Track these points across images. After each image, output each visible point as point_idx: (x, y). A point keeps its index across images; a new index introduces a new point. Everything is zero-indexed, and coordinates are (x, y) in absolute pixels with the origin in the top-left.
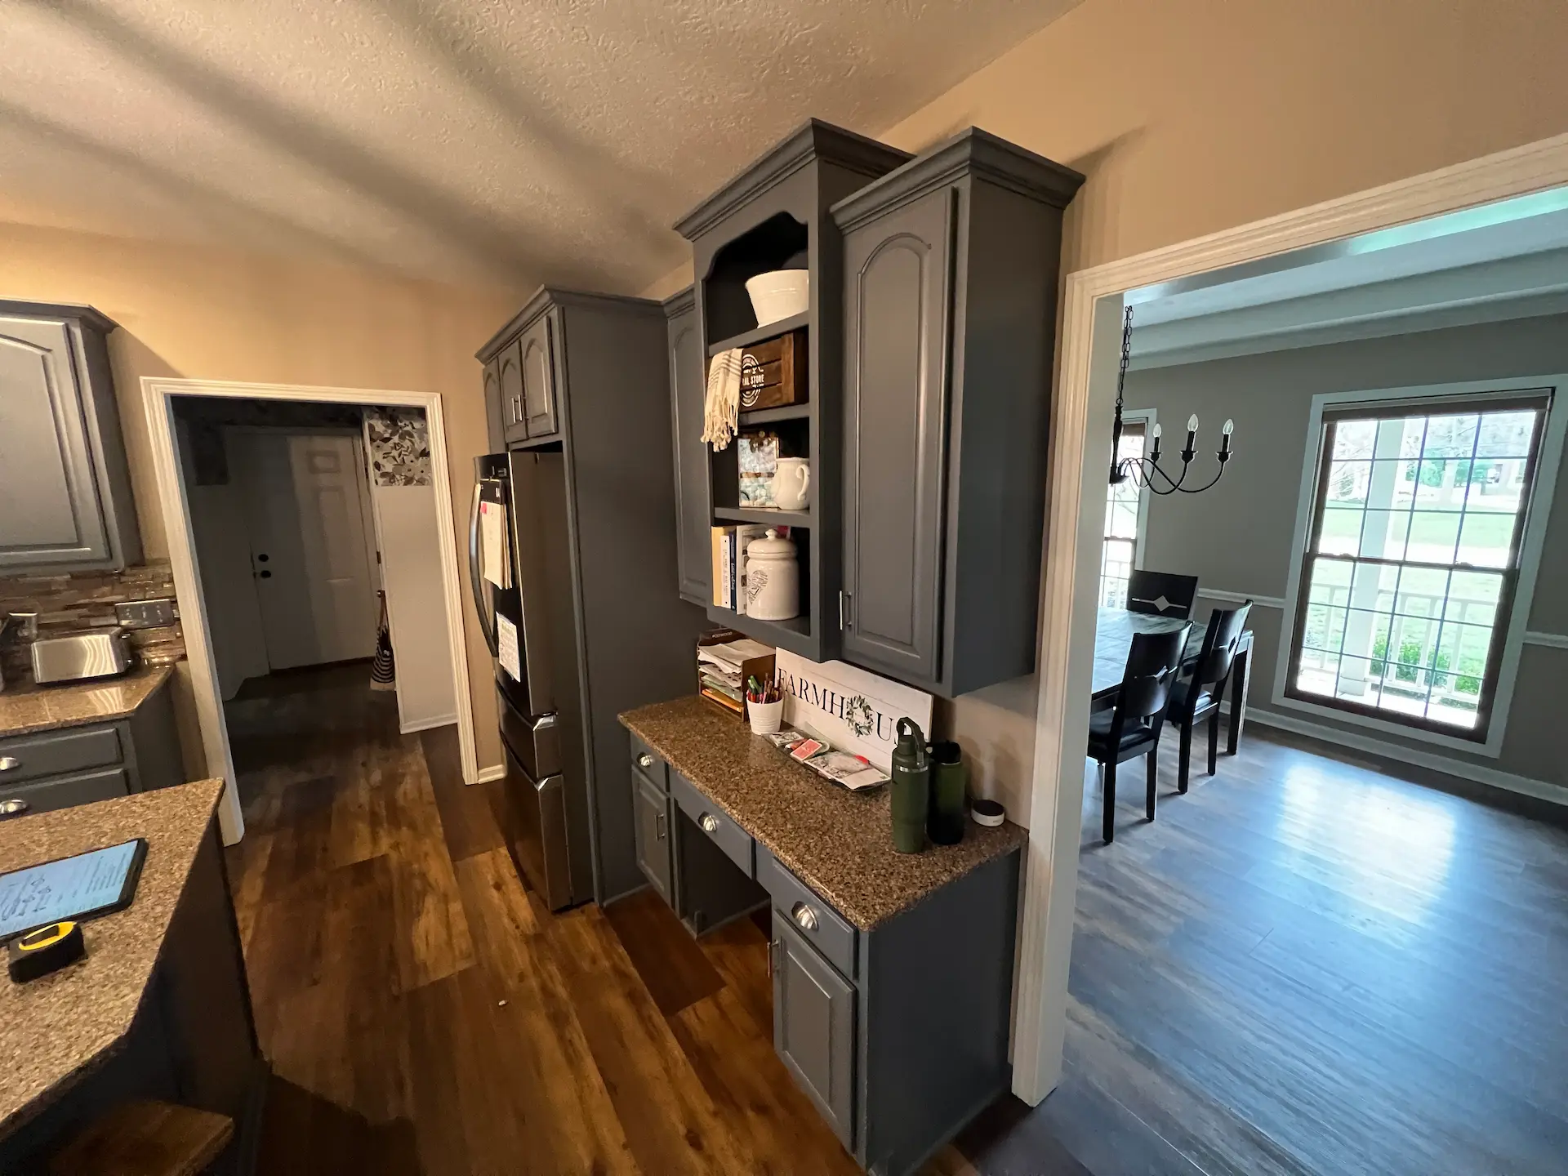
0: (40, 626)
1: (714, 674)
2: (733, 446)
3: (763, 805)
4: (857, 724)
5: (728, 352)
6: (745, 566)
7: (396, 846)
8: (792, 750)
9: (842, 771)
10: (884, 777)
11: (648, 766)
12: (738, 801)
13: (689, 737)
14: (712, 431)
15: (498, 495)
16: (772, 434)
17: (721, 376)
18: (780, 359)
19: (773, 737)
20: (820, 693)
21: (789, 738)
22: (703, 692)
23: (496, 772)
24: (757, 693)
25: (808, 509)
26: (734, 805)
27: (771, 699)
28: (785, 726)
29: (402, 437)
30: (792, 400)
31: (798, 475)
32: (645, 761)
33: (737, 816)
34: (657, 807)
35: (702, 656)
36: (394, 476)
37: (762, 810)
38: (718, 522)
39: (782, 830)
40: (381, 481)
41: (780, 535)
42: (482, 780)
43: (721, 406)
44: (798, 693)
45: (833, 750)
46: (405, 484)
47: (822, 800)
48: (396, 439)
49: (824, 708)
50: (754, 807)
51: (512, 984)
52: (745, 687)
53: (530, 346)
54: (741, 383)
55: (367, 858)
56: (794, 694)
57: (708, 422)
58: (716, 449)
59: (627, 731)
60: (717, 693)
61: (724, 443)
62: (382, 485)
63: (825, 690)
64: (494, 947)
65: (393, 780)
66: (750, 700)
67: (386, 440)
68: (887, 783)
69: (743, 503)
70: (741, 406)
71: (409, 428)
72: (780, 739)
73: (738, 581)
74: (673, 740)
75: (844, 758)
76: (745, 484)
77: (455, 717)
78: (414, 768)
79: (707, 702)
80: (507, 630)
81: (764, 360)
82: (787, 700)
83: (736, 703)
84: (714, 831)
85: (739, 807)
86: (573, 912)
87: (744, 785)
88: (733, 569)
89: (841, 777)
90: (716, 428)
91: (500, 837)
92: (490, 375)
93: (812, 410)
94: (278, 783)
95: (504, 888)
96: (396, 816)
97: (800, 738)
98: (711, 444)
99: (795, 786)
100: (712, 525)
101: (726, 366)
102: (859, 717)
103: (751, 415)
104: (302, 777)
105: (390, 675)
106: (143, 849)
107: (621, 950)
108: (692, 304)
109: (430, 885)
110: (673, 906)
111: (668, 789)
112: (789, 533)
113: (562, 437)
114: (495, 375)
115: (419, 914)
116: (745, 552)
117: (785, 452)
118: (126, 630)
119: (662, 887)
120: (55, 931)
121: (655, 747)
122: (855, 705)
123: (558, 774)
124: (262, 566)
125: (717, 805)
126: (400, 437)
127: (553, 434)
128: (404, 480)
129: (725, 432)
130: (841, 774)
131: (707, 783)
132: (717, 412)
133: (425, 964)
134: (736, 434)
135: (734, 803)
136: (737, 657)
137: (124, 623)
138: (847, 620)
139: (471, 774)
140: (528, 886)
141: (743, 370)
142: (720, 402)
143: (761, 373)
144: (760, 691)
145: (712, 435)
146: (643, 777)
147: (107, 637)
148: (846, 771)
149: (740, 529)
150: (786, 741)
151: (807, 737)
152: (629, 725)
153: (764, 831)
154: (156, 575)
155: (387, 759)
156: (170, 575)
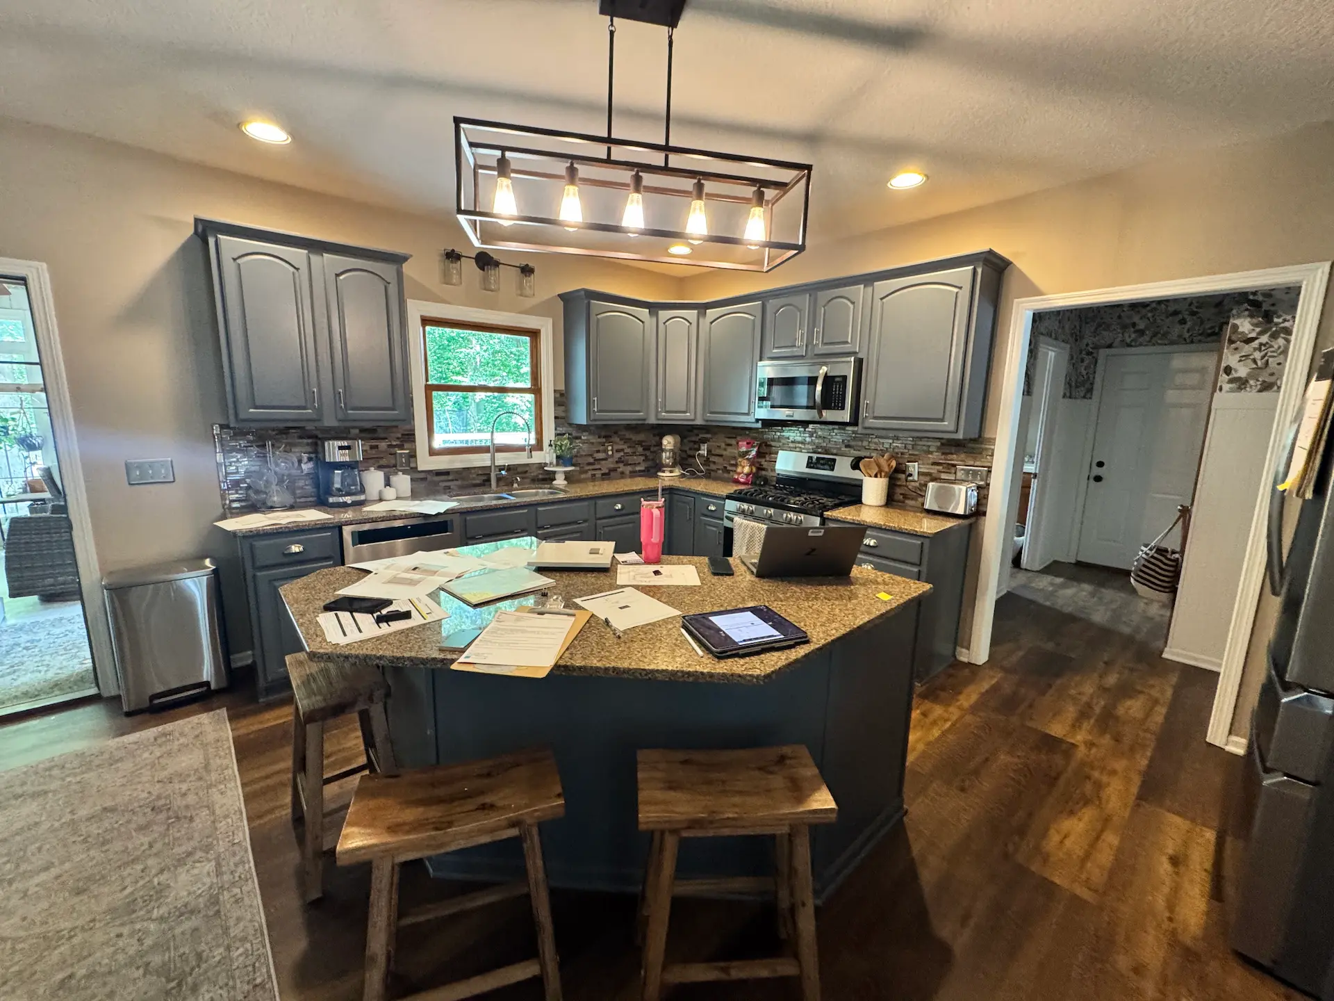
0: (919, 473)
7: (1089, 745)
23: (1236, 746)
29: (1274, 336)
36: (1243, 382)
40: (1226, 387)
42: (1228, 748)
46: (1260, 391)
48: (1263, 338)
55: (1060, 736)
62: (1228, 392)
64: (1126, 908)
65: (1126, 690)
67: (1249, 341)
77: (1220, 665)
78: (1155, 693)
91: (1215, 820)
94: (1030, 639)
95: (1182, 867)
96: (1105, 720)
104: (1049, 646)
109: (1099, 798)
115: (1072, 813)
124: (1097, 471)
126: (1271, 336)
128: (1259, 387)
133: (1048, 856)
139: (1216, 735)
154: (986, 449)
155: (1132, 670)
156: (993, 450)
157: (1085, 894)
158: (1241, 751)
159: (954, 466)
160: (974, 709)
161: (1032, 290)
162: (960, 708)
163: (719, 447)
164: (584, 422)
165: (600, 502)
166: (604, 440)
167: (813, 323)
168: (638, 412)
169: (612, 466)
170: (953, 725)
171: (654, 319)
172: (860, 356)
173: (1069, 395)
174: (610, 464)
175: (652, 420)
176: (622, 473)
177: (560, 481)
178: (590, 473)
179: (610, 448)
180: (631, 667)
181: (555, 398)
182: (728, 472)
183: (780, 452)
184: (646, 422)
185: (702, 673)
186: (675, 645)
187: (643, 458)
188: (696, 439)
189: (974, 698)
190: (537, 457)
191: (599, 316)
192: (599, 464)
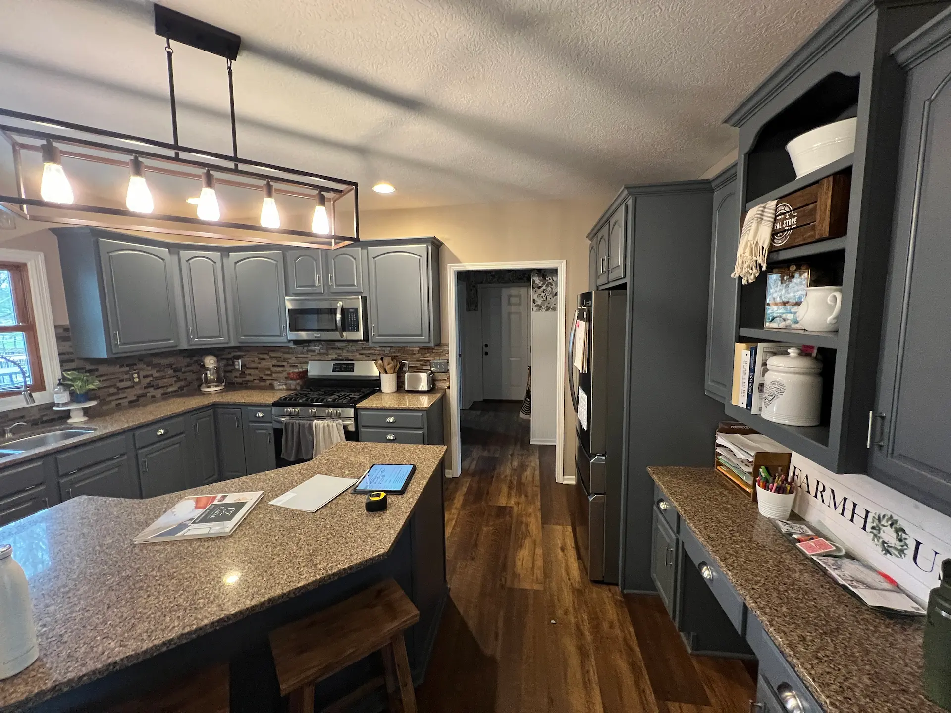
0: (409, 367)
1: (728, 456)
2: (762, 279)
3: (759, 579)
4: (884, 542)
5: (763, 205)
6: (763, 376)
7: (518, 503)
8: (799, 541)
9: (858, 581)
10: (918, 609)
11: (664, 510)
12: (735, 565)
13: (700, 499)
14: (742, 269)
15: (585, 317)
16: (803, 268)
17: (754, 225)
18: (816, 202)
19: (780, 524)
20: (839, 499)
21: (797, 530)
22: (718, 468)
23: (571, 480)
24: (767, 481)
25: (836, 331)
26: (731, 568)
27: (780, 490)
28: (795, 517)
29: (547, 286)
30: (827, 234)
31: (829, 300)
32: (663, 506)
33: (731, 578)
34: (668, 541)
35: (719, 441)
36: (541, 307)
37: (757, 582)
38: (741, 339)
39: (776, 610)
40: (535, 309)
41: (805, 352)
42: (565, 482)
43: (752, 248)
44: (813, 492)
45: (849, 556)
46: (546, 311)
47: (828, 599)
48: (544, 287)
49: (842, 514)
50: (751, 577)
51: (560, 613)
52: (756, 473)
53: (614, 225)
54: (774, 226)
55: (505, 505)
56: (808, 492)
57: (739, 262)
58: (744, 282)
59: (653, 482)
60: (730, 471)
61: (752, 277)
62: (536, 311)
63: (845, 499)
64: (554, 584)
65: (523, 467)
66: (759, 485)
67: (540, 287)
68: (922, 616)
69: (767, 325)
70: (771, 245)
71: (551, 281)
72: (787, 527)
73: (755, 387)
74: (686, 498)
75: (861, 568)
76: (772, 310)
77: (555, 442)
78: (533, 464)
79: (720, 476)
80: (583, 397)
81: (799, 205)
82: (800, 494)
83: (747, 485)
84: (711, 580)
85: (735, 571)
86: (604, 587)
87: (743, 554)
88: (751, 377)
89: (856, 587)
90: (745, 266)
91: (569, 520)
92: (592, 247)
93: (850, 243)
94: (477, 452)
95: (566, 551)
96: (519, 487)
97: (810, 533)
98: (740, 279)
99: (797, 575)
100: (736, 341)
101: (759, 216)
102: (889, 535)
103: (781, 252)
104: (486, 454)
105: (528, 412)
106: (414, 469)
107: (632, 630)
108: (735, 175)
109: (529, 532)
110: (674, 619)
111: (678, 532)
112: (815, 351)
113: (627, 280)
114: (595, 247)
115: (521, 546)
116: (764, 364)
117: (815, 282)
118: (432, 372)
119: (667, 601)
120: (379, 495)
121: (671, 498)
122: (884, 522)
123: (603, 494)
124: (486, 349)
125: (715, 560)
126: (546, 286)
127: (622, 278)
128: (546, 309)
129: (754, 268)
130: (855, 584)
131: (708, 540)
132: (748, 254)
133: (519, 575)
134: (764, 269)
135: (731, 566)
136: (752, 448)
137: (432, 369)
138: (877, 439)
139: (560, 478)
140: (579, 557)
141: (776, 217)
142: (751, 245)
143: (794, 217)
144: (771, 480)
145: (742, 271)
146: (661, 516)
147: (426, 374)
148: (863, 583)
149: (760, 346)
150: (794, 531)
151: (819, 534)
152: (654, 477)
153: (756, 603)
154: (444, 350)
155: (522, 455)
156: (448, 351)
157: (537, 587)
158: (574, 483)
159: (429, 361)
160: (464, 505)
161: (456, 260)
162: (456, 508)
163: (253, 361)
164: (104, 355)
165: (137, 433)
166: (127, 369)
167: (327, 271)
168: (169, 340)
169: (140, 392)
170: (456, 522)
171: (176, 258)
172: (363, 295)
173: (468, 310)
174: (138, 391)
175: (184, 346)
176: (153, 396)
177: (77, 419)
178: (114, 404)
179: (136, 376)
180: (285, 592)
181: (57, 334)
182: (265, 380)
183: (310, 362)
184: (179, 348)
185: (344, 570)
186: (310, 555)
187: (175, 379)
188: (230, 356)
189: (461, 498)
190: (40, 398)
191: (111, 254)
192: (124, 392)
